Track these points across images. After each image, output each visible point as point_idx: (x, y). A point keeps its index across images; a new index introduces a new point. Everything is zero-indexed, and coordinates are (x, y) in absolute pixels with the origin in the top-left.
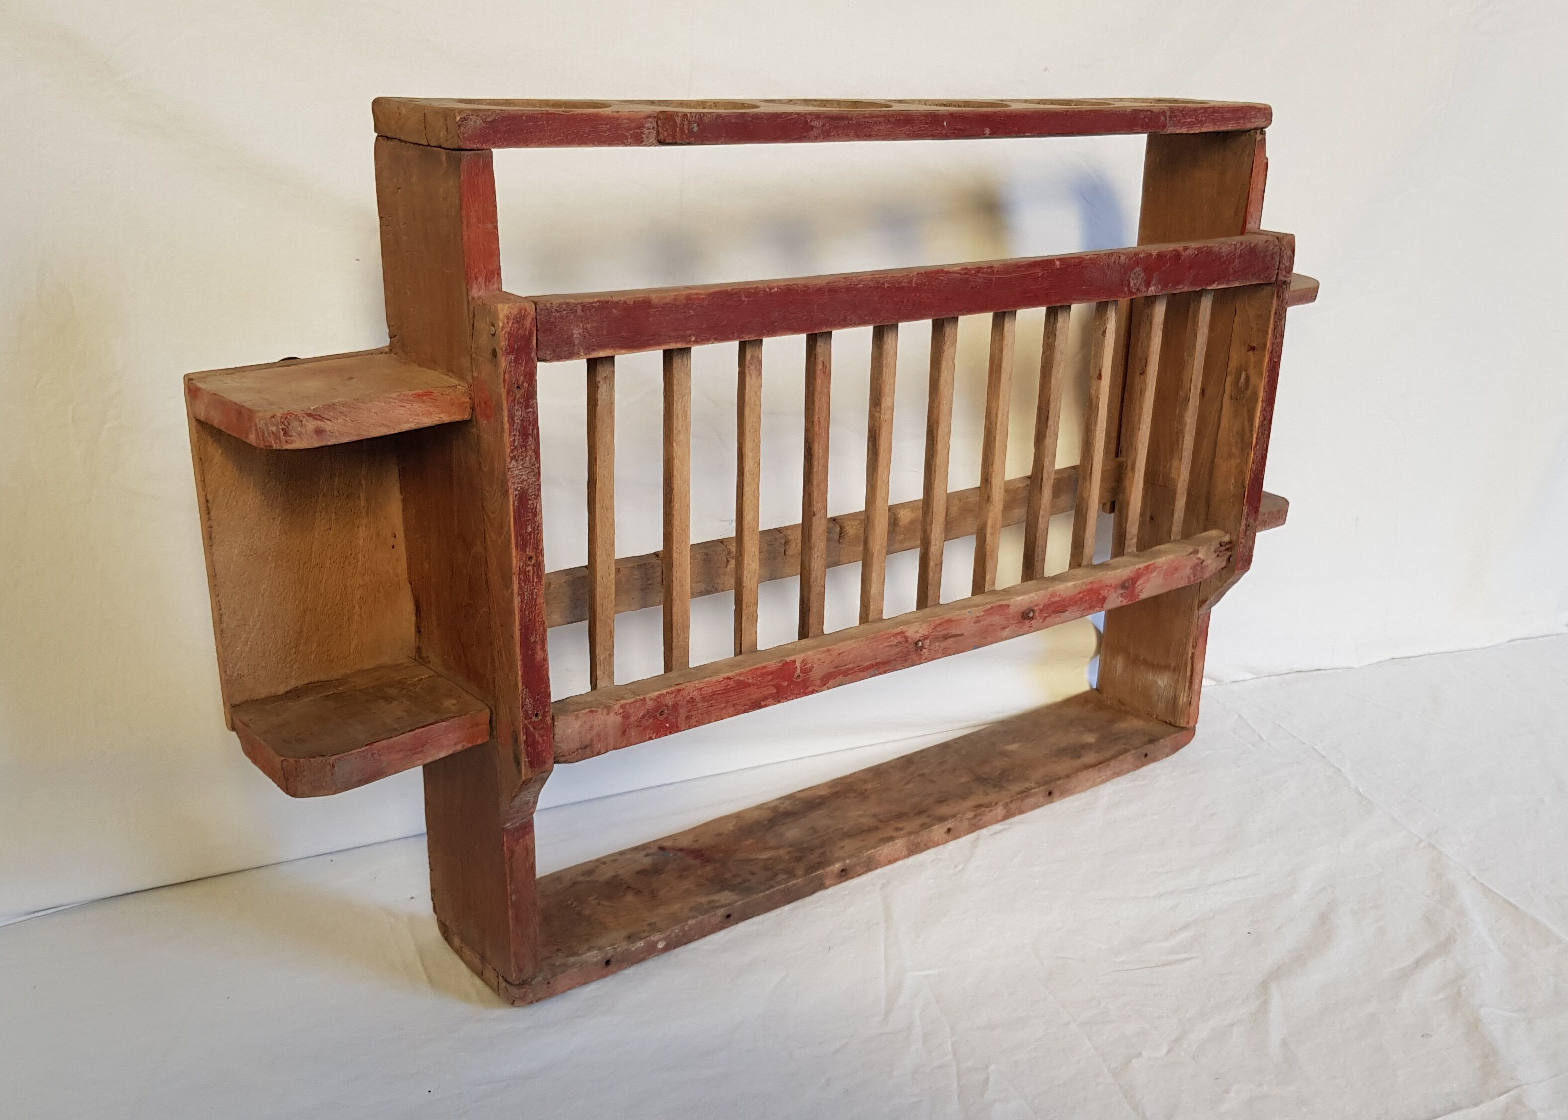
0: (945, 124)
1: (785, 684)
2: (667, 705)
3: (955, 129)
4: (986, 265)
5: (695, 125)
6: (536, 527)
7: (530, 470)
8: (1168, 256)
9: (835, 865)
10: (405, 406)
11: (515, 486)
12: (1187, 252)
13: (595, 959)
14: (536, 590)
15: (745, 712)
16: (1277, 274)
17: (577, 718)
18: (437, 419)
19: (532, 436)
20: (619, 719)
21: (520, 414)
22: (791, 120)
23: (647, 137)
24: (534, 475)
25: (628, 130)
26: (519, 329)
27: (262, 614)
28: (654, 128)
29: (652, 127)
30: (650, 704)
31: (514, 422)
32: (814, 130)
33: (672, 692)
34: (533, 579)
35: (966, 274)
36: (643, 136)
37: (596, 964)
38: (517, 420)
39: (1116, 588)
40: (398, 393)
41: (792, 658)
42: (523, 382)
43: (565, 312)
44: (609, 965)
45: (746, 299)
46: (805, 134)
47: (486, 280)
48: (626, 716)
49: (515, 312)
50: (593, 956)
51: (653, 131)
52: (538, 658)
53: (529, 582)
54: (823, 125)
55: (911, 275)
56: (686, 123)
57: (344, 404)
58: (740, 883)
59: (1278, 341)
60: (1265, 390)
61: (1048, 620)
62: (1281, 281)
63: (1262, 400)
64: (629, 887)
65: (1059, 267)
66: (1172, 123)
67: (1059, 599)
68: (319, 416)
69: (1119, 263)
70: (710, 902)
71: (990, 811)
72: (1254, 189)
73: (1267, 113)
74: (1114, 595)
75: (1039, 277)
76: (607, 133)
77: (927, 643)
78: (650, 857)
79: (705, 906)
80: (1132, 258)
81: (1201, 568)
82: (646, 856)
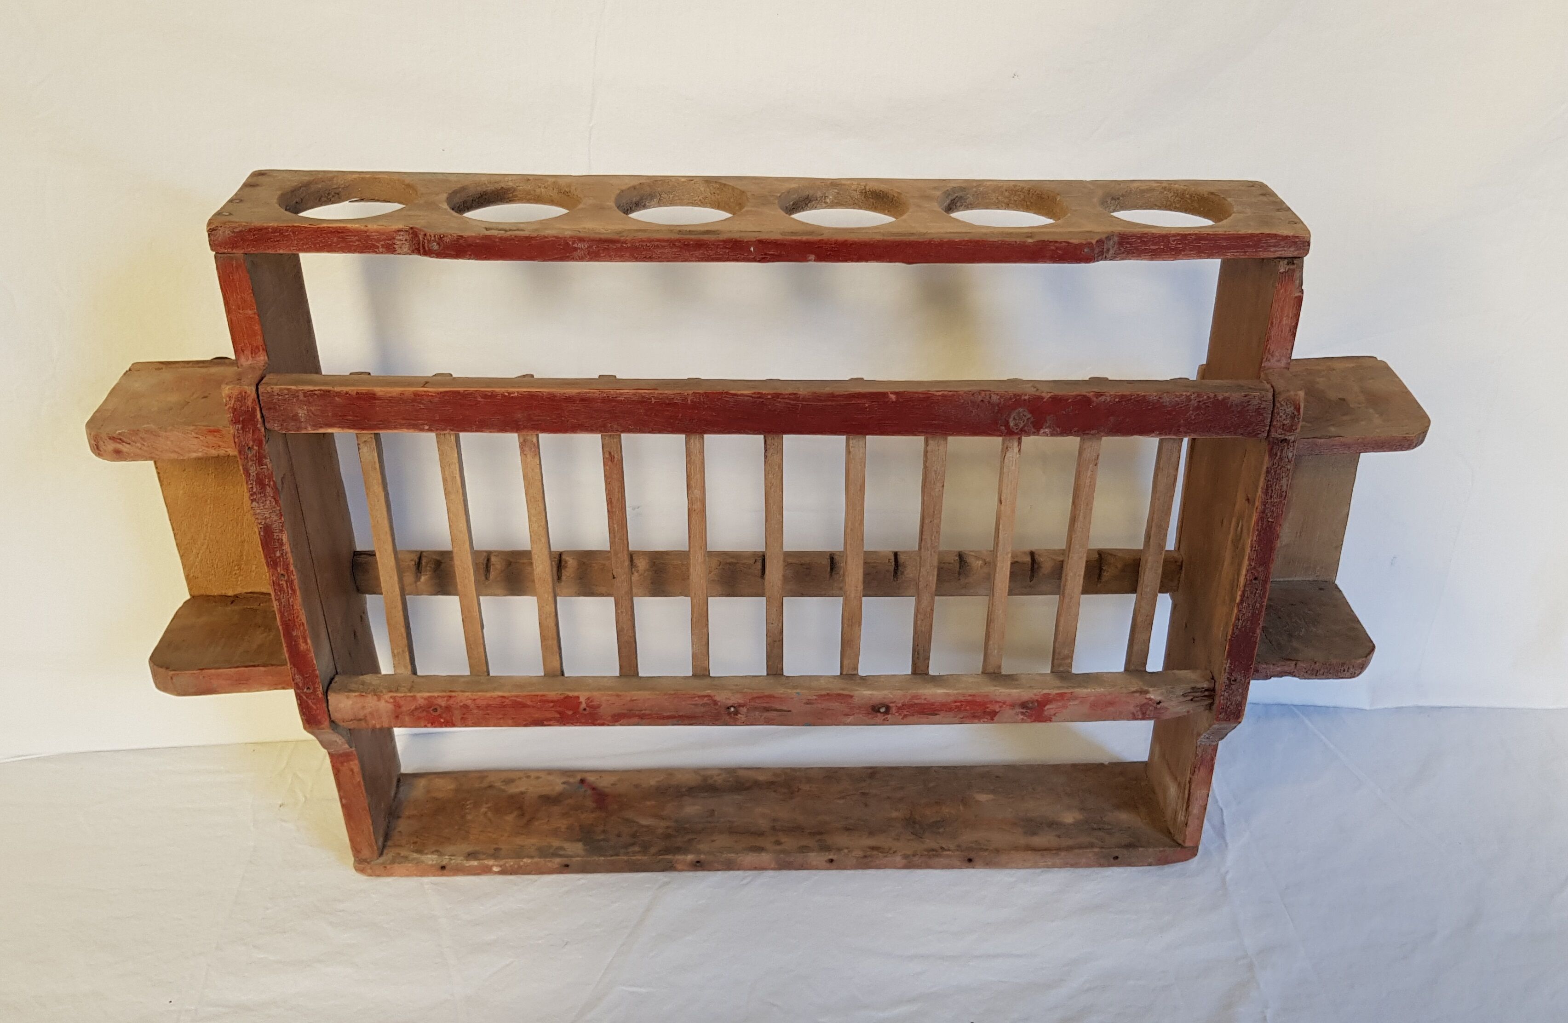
0: (752, 249)
1: (570, 713)
2: (441, 706)
3: (766, 254)
4: (790, 390)
5: (435, 244)
6: (284, 554)
7: (271, 511)
8: (1070, 400)
9: (687, 856)
10: (199, 438)
11: (259, 521)
12: (1102, 399)
13: (430, 862)
14: (292, 599)
15: (526, 725)
16: (1269, 431)
17: (348, 697)
18: (224, 452)
19: (269, 487)
20: (390, 707)
21: (255, 468)
22: (549, 241)
23: (401, 247)
24: (277, 515)
25: (378, 241)
26: (241, 407)
27: (207, 538)
28: (406, 240)
29: (404, 239)
30: (421, 702)
31: (250, 474)
32: (579, 251)
33: (443, 697)
34: (288, 591)
35: (760, 397)
36: (395, 246)
37: (432, 866)
38: (253, 473)
39: (1013, 706)
40: (194, 427)
41: (576, 694)
42: (253, 446)
43: (287, 396)
44: (443, 868)
45: (482, 400)
46: (568, 255)
47: (252, 353)
48: (397, 706)
49: (236, 392)
50: (431, 859)
51: (406, 242)
52: (302, 648)
53: (284, 591)
55: (686, 394)
56: (426, 241)
58: (599, 841)
59: (1275, 501)
60: (1254, 549)
61: (910, 719)
62: (1277, 439)
63: (1250, 559)
64: (520, 808)
65: (894, 400)
66: (1123, 250)
67: (926, 702)
68: (120, 439)
69: (989, 402)
70: (562, 848)
71: (885, 857)
72: (1274, 325)
73: (1300, 241)
74: (1009, 712)
75: (866, 408)
76: (357, 243)
77: (744, 710)
78: (565, 786)
79: (551, 851)
80: (1011, 399)
81: (1156, 708)
82: (564, 783)
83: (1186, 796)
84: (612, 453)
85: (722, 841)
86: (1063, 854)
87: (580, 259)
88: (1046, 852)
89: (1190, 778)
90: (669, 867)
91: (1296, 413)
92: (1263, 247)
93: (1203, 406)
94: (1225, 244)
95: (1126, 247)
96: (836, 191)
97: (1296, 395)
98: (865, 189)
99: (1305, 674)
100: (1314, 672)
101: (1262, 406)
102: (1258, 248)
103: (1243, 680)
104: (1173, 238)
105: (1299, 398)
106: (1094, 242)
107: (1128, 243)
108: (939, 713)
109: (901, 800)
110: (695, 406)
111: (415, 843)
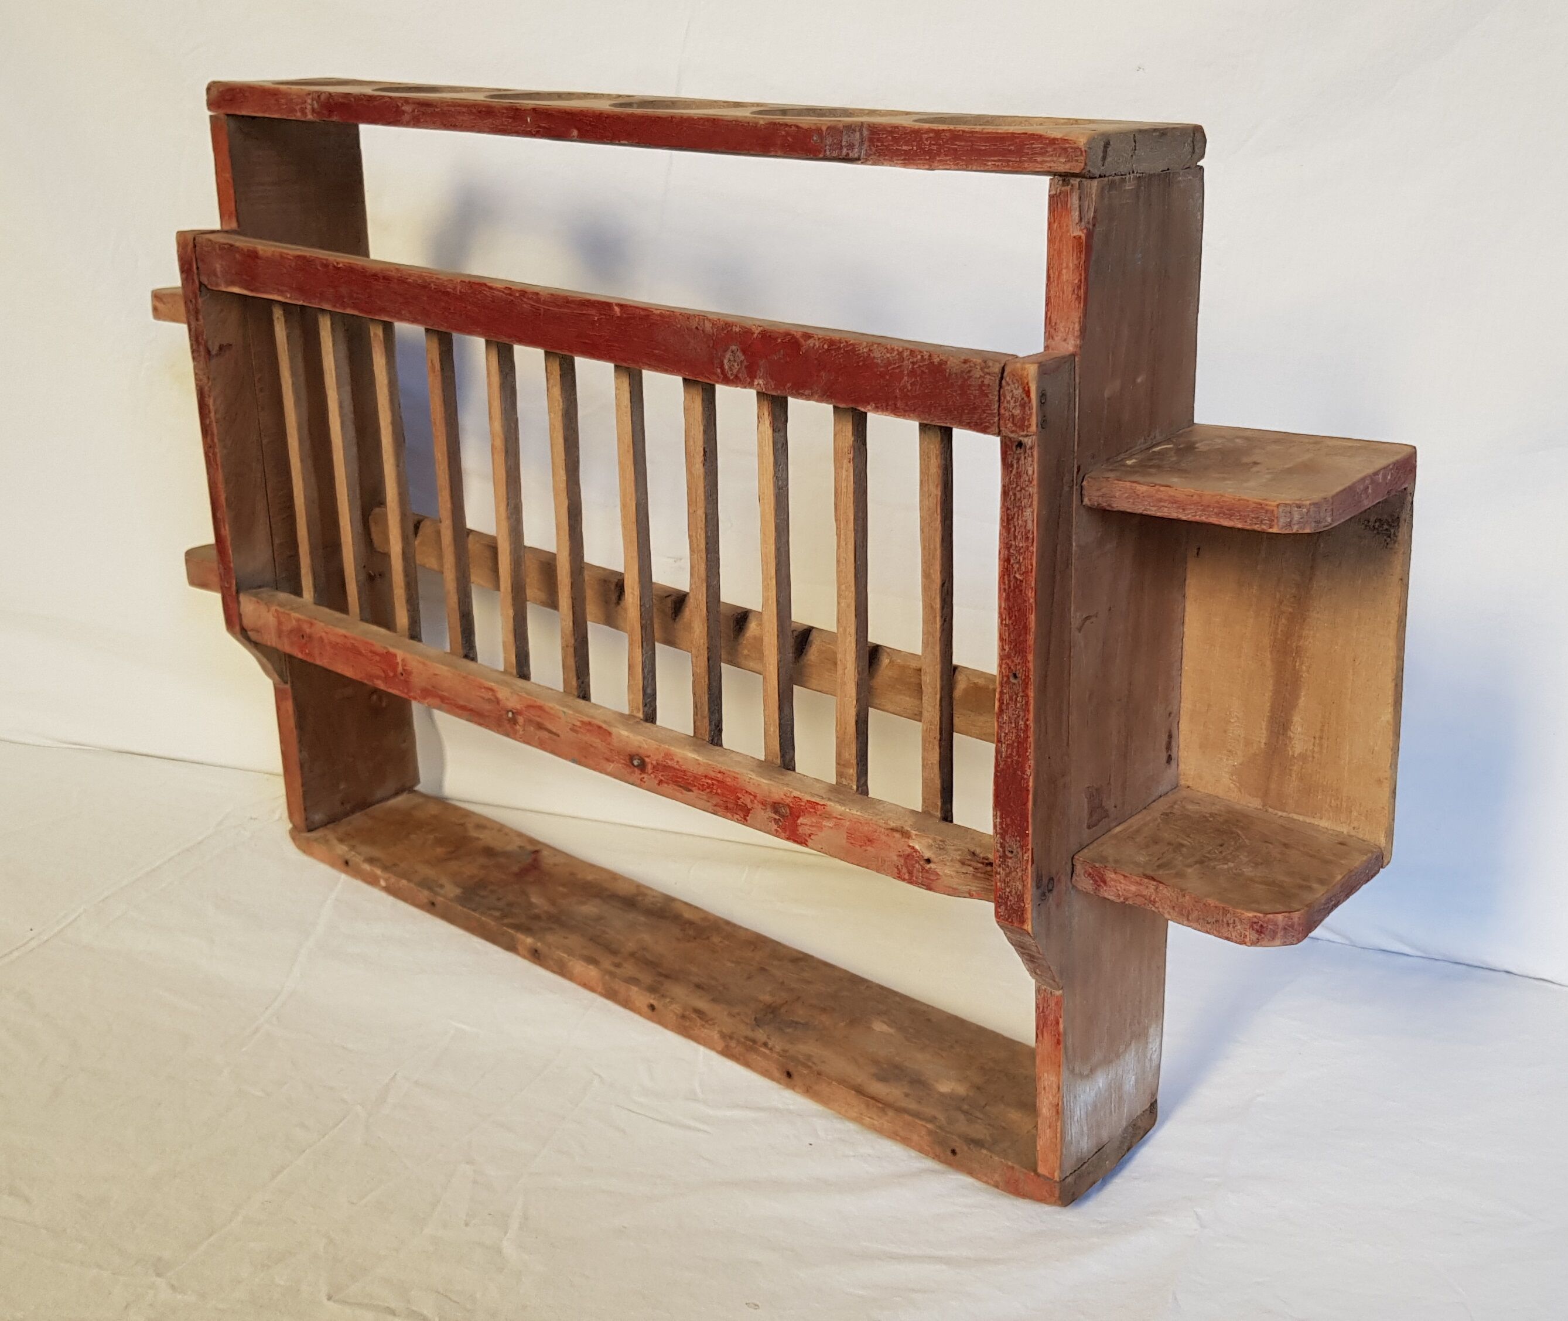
0: (529, 120)
3: (539, 127)
4: (535, 290)
9: (527, 937)
11: (197, 383)
12: (811, 342)
13: (337, 852)
17: (251, 601)
19: (202, 346)
20: (273, 621)
24: (207, 378)
35: (509, 294)
37: (341, 858)
41: (393, 650)
44: (346, 864)
50: (343, 851)
54: (413, 111)
59: (1021, 545)
60: (1004, 622)
61: (665, 788)
62: (1010, 439)
64: (459, 848)
65: (619, 315)
66: (874, 149)
67: (677, 767)
68: (161, 299)
69: (703, 331)
70: (442, 887)
71: (703, 1026)
73: (1072, 148)
74: (763, 815)
75: (596, 322)
76: (285, 106)
77: (521, 720)
78: (517, 849)
79: (430, 884)
80: (723, 329)
81: (923, 868)
82: (520, 846)
87: (407, 124)
88: (872, 1102)
90: (511, 947)
91: (1026, 399)
92: (1027, 154)
93: (919, 372)
94: (983, 148)
95: (877, 146)
97: (1023, 369)
101: (986, 382)
102: (1022, 156)
103: (1021, 853)
105: (1027, 375)
107: (878, 140)
108: (693, 789)
109: (791, 991)
110: (461, 297)
111: (348, 834)
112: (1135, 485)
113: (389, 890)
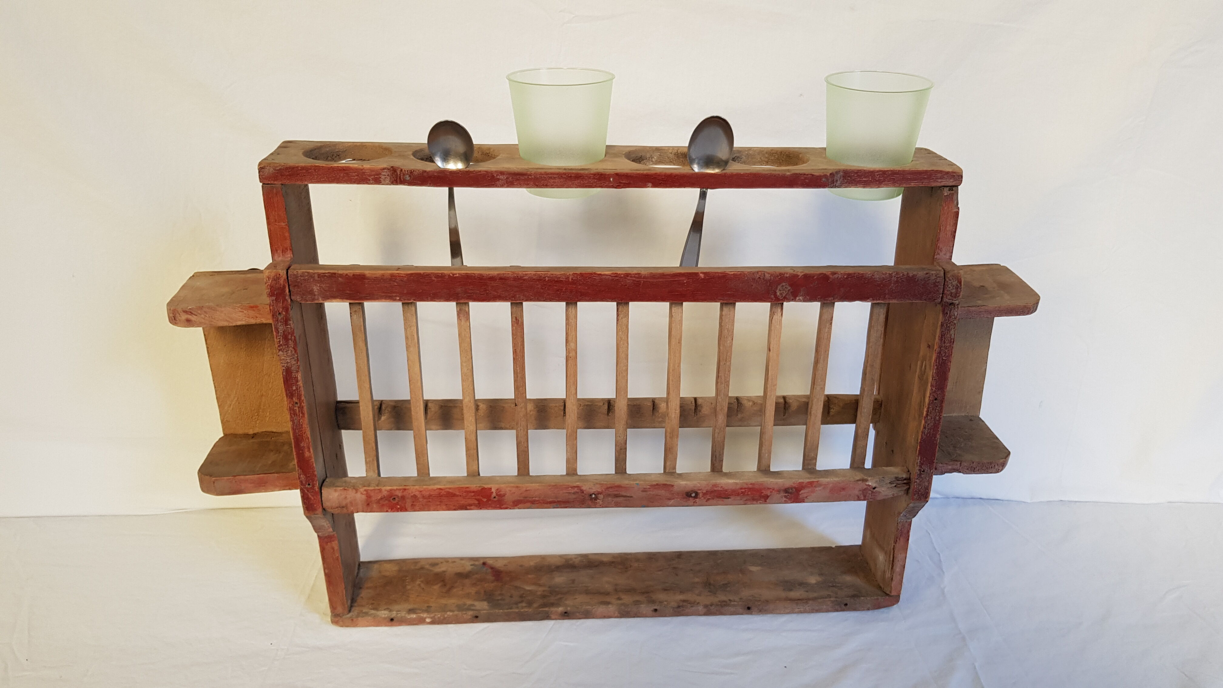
1: (485, 500)
2: (398, 497)
4: (635, 272)
5: (408, 176)
6: (298, 388)
7: (291, 358)
8: (815, 277)
10: (243, 312)
11: (283, 365)
12: (836, 276)
13: (384, 616)
14: (302, 420)
15: (455, 510)
16: (942, 298)
17: (336, 491)
18: (259, 321)
19: (291, 340)
20: (364, 497)
21: (282, 328)
22: (481, 174)
23: (384, 180)
24: (295, 360)
25: (370, 176)
26: (276, 284)
27: (238, 393)
28: (388, 175)
29: (387, 175)
30: (385, 493)
31: (279, 332)
32: (500, 181)
33: (400, 490)
34: (299, 414)
35: (616, 276)
36: (381, 179)
37: (385, 618)
38: (281, 331)
39: (779, 491)
40: (240, 305)
41: (489, 486)
42: (282, 311)
43: (307, 277)
44: (392, 621)
45: (436, 279)
46: (493, 183)
47: (282, 252)
48: (369, 496)
49: (273, 274)
50: (384, 614)
51: (388, 177)
52: (306, 455)
53: (297, 415)
54: (507, 178)
55: (568, 274)
56: (402, 174)
57: (209, 308)
58: (498, 600)
59: (947, 345)
60: (934, 378)
61: (711, 501)
62: (947, 302)
63: (932, 386)
64: (443, 581)
65: (703, 277)
66: (846, 181)
67: (721, 489)
68: (191, 312)
69: (764, 279)
70: (473, 605)
71: (692, 606)
72: (941, 230)
73: (956, 175)
74: (776, 496)
75: (685, 283)
76: (356, 177)
77: (601, 496)
78: (472, 567)
79: (466, 607)
80: (778, 276)
81: (872, 492)
82: (471, 565)
83: (891, 559)
84: (518, 318)
85: (581, 598)
86: (811, 602)
87: (502, 186)
88: (799, 601)
89: (894, 546)
90: (546, 617)
91: (959, 285)
92: (933, 179)
93: (900, 281)
94: (909, 177)
95: (848, 179)
96: (659, 153)
97: (959, 273)
98: (677, 152)
99: (967, 470)
100: (973, 469)
101: (937, 281)
102: (931, 180)
103: (929, 471)
104: (877, 173)
105: (961, 275)
106: (828, 174)
107: (849, 176)
108: (731, 497)
109: (699, 571)
110: (574, 282)
111: (372, 604)
112: (970, 308)
113: (433, 623)
